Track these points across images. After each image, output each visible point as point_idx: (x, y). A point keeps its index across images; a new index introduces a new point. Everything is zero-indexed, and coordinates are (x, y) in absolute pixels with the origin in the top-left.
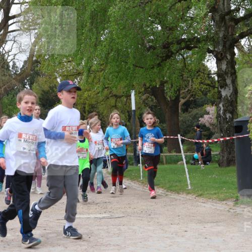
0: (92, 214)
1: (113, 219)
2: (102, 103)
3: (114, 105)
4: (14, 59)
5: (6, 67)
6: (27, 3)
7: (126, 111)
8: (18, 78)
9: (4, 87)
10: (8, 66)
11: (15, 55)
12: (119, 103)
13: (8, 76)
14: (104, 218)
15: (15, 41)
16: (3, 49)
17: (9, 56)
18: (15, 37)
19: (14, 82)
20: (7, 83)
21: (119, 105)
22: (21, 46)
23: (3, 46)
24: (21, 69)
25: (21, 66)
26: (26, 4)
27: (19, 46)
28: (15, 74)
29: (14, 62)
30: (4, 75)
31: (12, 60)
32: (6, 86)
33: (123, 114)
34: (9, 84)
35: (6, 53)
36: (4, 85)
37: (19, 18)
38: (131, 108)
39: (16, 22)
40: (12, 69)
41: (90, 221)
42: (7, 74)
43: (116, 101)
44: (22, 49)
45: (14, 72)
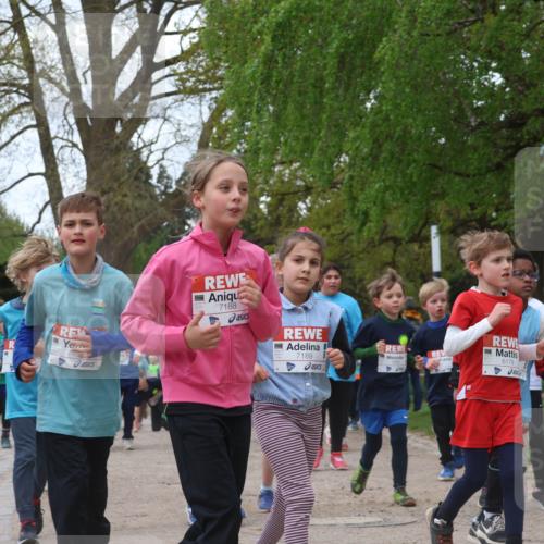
0: (339, 515)
1: (389, 529)
2: (361, 256)
3: (390, 260)
4: (163, 159)
5: (143, 178)
6: (195, 30)
7: (418, 274)
8: (172, 202)
9: (140, 223)
10: (149, 176)
11: (166, 150)
12: (402, 255)
13: (149, 199)
14: (367, 525)
15: (166, 119)
16: (139, 137)
17: (151, 152)
18: (165, 109)
19: (161, 211)
20: (147, 214)
21: (402, 260)
22: (179, 130)
23: (139, 130)
24: (178, 182)
25: (178, 176)
26: (192, 34)
27: (174, 130)
28: (164, 193)
29: (161, 166)
30: (140, 195)
31: (159, 161)
32: (143, 221)
33: (412, 281)
34: (151, 215)
35: (145, 146)
36: (140, 220)
37: (175, 67)
38: (431, 267)
39: (170, 75)
40: (158, 181)
41: (335, 533)
42: (147, 195)
43: (395, 251)
44: (181, 136)
45: (163, 188)
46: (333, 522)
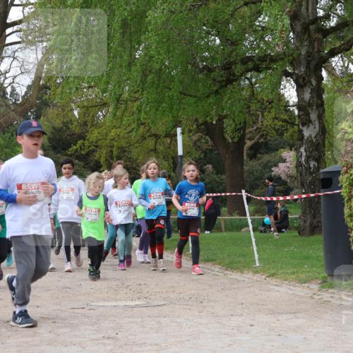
0: (120, 300)
1: (149, 308)
3: (153, 148)
4: (13, 82)
5: (2, 94)
6: (32, 4)
7: (170, 157)
8: (19, 109)
10: (5, 93)
11: (15, 77)
12: (160, 145)
13: (4, 107)
14: (137, 306)
15: (14, 58)
17: (6, 78)
18: (14, 52)
19: (12, 114)
20: (4, 116)
21: (160, 148)
22: (23, 65)
24: (23, 97)
25: (23, 94)
26: (30, 6)
27: (20, 65)
28: (15, 103)
29: (13, 87)
31: (10, 84)
32: (1, 120)
34: (6, 117)
35: (2, 74)
37: (20, 26)
38: (177, 153)
39: (17, 31)
40: (10, 96)
41: (117, 311)
42: (4, 104)
43: (156, 143)
44: (25, 69)
45: (14, 100)
46: (116, 304)
